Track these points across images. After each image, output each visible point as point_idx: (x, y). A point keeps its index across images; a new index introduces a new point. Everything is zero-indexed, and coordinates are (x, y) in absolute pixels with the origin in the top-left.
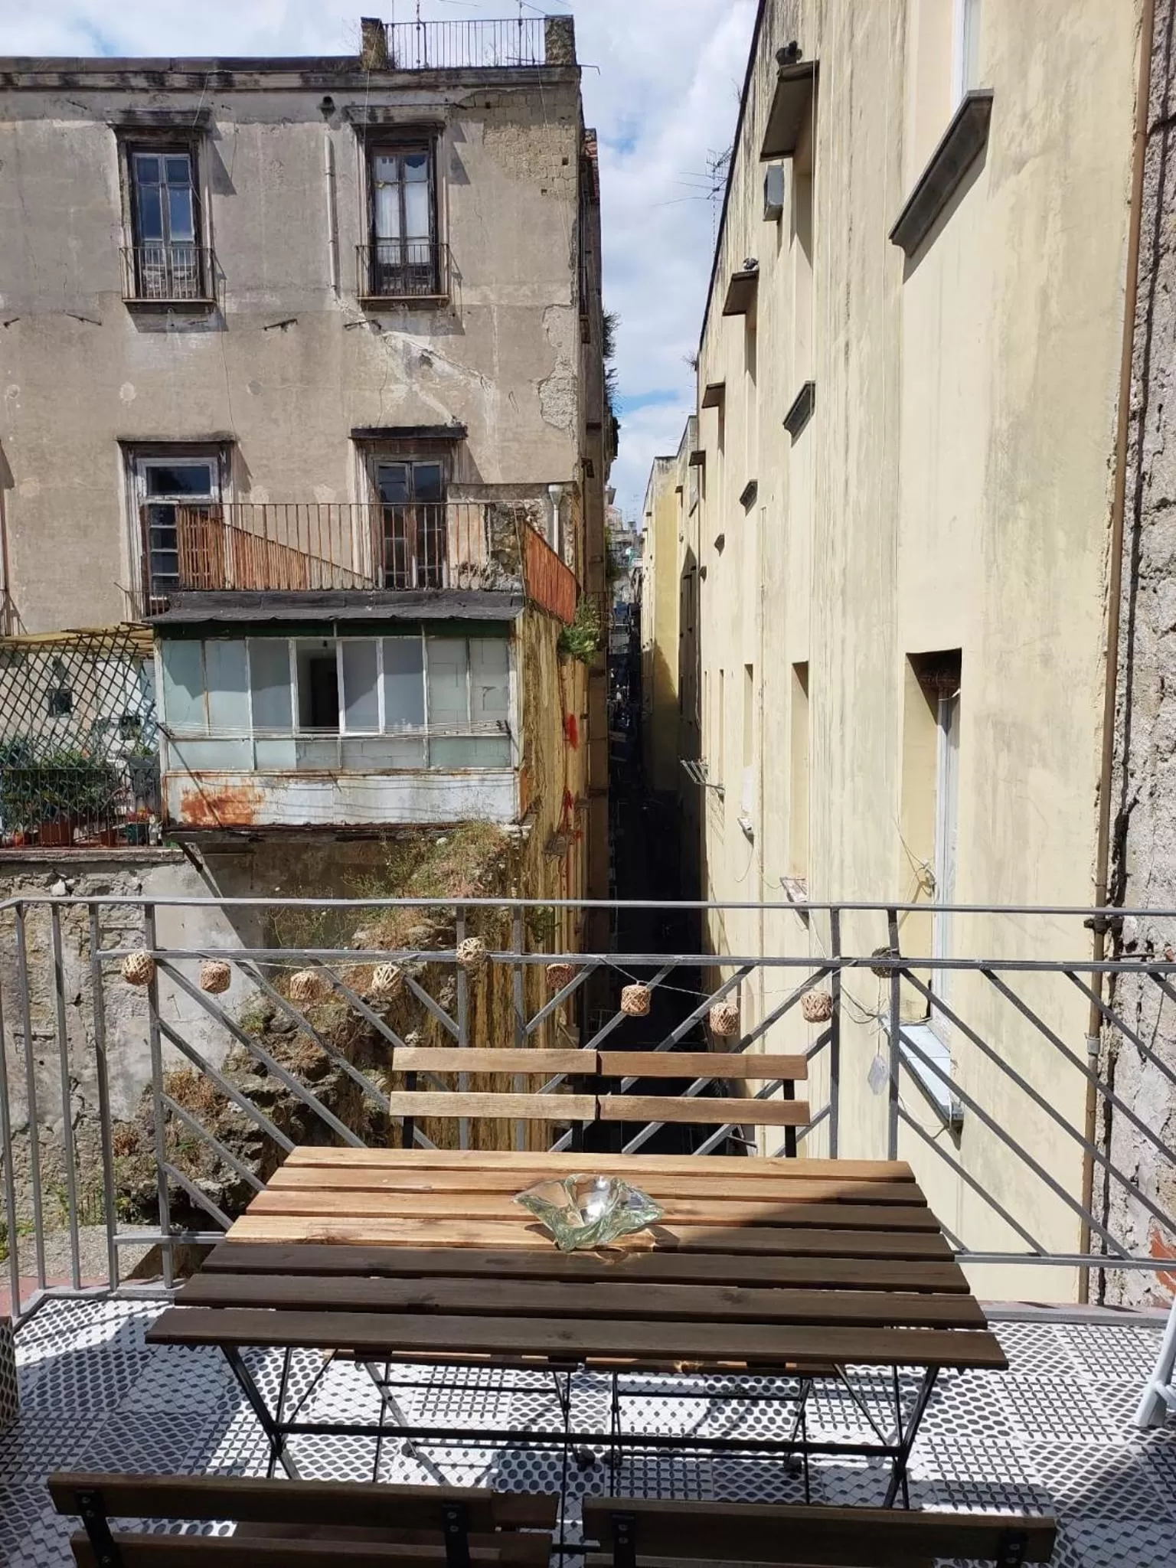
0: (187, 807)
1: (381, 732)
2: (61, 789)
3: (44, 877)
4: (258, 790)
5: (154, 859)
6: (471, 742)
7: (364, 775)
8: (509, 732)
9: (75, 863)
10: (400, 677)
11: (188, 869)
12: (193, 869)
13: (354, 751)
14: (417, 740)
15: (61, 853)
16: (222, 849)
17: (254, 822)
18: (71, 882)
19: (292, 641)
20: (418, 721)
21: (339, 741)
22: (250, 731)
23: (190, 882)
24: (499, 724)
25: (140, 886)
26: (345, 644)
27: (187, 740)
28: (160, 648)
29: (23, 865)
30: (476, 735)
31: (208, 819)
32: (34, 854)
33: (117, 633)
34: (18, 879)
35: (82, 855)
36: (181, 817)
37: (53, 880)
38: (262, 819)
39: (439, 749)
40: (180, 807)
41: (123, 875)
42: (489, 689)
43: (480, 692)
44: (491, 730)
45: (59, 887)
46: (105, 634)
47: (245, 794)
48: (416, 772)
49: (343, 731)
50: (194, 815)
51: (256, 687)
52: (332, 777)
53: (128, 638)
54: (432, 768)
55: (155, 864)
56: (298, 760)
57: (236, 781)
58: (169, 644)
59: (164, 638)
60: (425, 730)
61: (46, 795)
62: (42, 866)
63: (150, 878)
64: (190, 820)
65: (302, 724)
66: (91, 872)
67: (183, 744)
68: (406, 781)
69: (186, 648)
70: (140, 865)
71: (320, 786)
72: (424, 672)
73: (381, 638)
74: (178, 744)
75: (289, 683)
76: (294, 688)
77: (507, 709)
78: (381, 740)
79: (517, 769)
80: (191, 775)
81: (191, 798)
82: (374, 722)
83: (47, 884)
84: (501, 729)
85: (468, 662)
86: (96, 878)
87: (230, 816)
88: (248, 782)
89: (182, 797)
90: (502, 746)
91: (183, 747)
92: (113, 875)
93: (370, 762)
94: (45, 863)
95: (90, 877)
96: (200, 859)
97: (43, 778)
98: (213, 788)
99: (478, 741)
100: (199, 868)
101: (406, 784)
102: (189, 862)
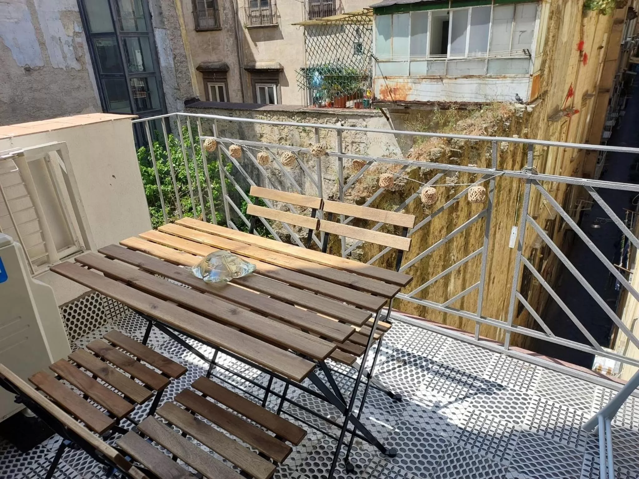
0: (382, 92)
1: (466, 57)
2: (341, 84)
3: (334, 119)
4: (410, 85)
5: (372, 115)
6: (510, 61)
7: (456, 78)
8: (530, 56)
9: (344, 115)
10: (478, 26)
11: (384, 119)
12: (386, 119)
13: (452, 66)
14: (482, 60)
15: (339, 111)
16: (397, 111)
17: (407, 100)
18: (343, 122)
19: (430, 12)
20: (484, 50)
21: (446, 61)
22: (408, 57)
23: (384, 125)
24: (524, 51)
25: (366, 126)
26: (454, 12)
27: (383, 62)
28: (375, 19)
29: (327, 114)
30: (512, 57)
31: (389, 98)
32: (331, 110)
33: (363, 14)
34: (325, 120)
35: (347, 112)
36: (379, 97)
37: (337, 121)
38: (410, 98)
39: (492, 64)
40: (379, 92)
41: (361, 120)
42: (523, 32)
43: (518, 34)
44: (519, 54)
45: (339, 124)
46: (358, 15)
47: (404, 87)
48: (479, 77)
49: (449, 56)
50: (384, 96)
51: (413, 34)
52: (441, 79)
53: (367, 16)
54: (488, 75)
55: (372, 116)
56: (427, 71)
57: (401, 80)
58: (379, 17)
59: (377, 15)
60: (486, 56)
61: (336, 86)
62: (333, 115)
63: (370, 122)
64: (382, 98)
65: (431, 53)
66: (350, 118)
67: (382, 63)
68: (475, 81)
69: (385, 18)
70: (366, 117)
71: (436, 83)
72: (491, 24)
73: (471, 7)
74: (380, 64)
75: (426, 32)
76: (428, 34)
77: (531, 43)
78: (466, 61)
79: (531, 76)
80: (384, 78)
81: (383, 88)
82: (462, 51)
83: (335, 123)
84: (525, 53)
85: (514, 17)
86: (352, 121)
87: (398, 97)
88: (406, 81)
89: (380, 88)
90: (525, 63)
91: (381, 64)
92: (357, 120)
93: (459, 72)
94: (334, 114)
95: (350, 120)
96: (388, 115)
97: (335, 79)
98: (392, 84)
99: (513, 60)
100: (388, 119)
101: (475, 82)
102: (384, 117)
